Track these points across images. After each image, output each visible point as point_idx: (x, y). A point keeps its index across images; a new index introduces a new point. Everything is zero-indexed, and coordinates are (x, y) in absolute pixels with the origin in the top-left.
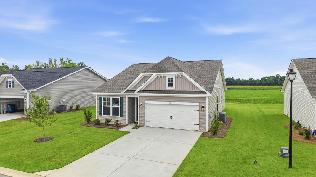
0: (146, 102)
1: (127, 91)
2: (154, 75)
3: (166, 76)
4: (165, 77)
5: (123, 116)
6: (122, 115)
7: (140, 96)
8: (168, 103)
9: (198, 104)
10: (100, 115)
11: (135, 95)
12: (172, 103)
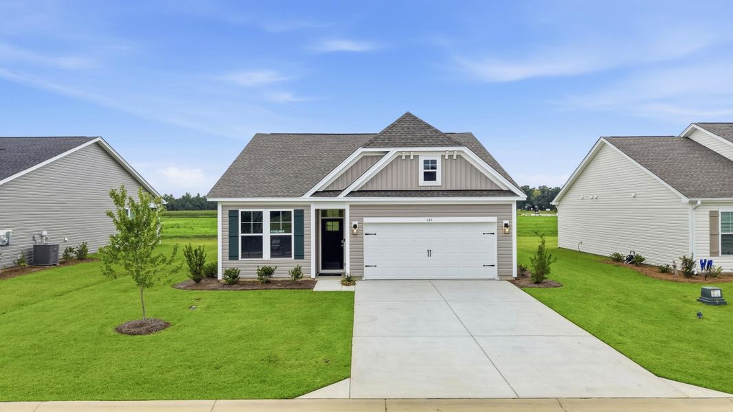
0: (366, 220)
1: (317, 194)
2: (393, 151)
3: (418, 156)
4: (416, 157)
5: (303, 259)
6: (300, 255)
7: (350, 206)
8: (424, 220)
9: (494, 219)
10: (230, 259)
11: (341, 202)
12: (435, 220)
